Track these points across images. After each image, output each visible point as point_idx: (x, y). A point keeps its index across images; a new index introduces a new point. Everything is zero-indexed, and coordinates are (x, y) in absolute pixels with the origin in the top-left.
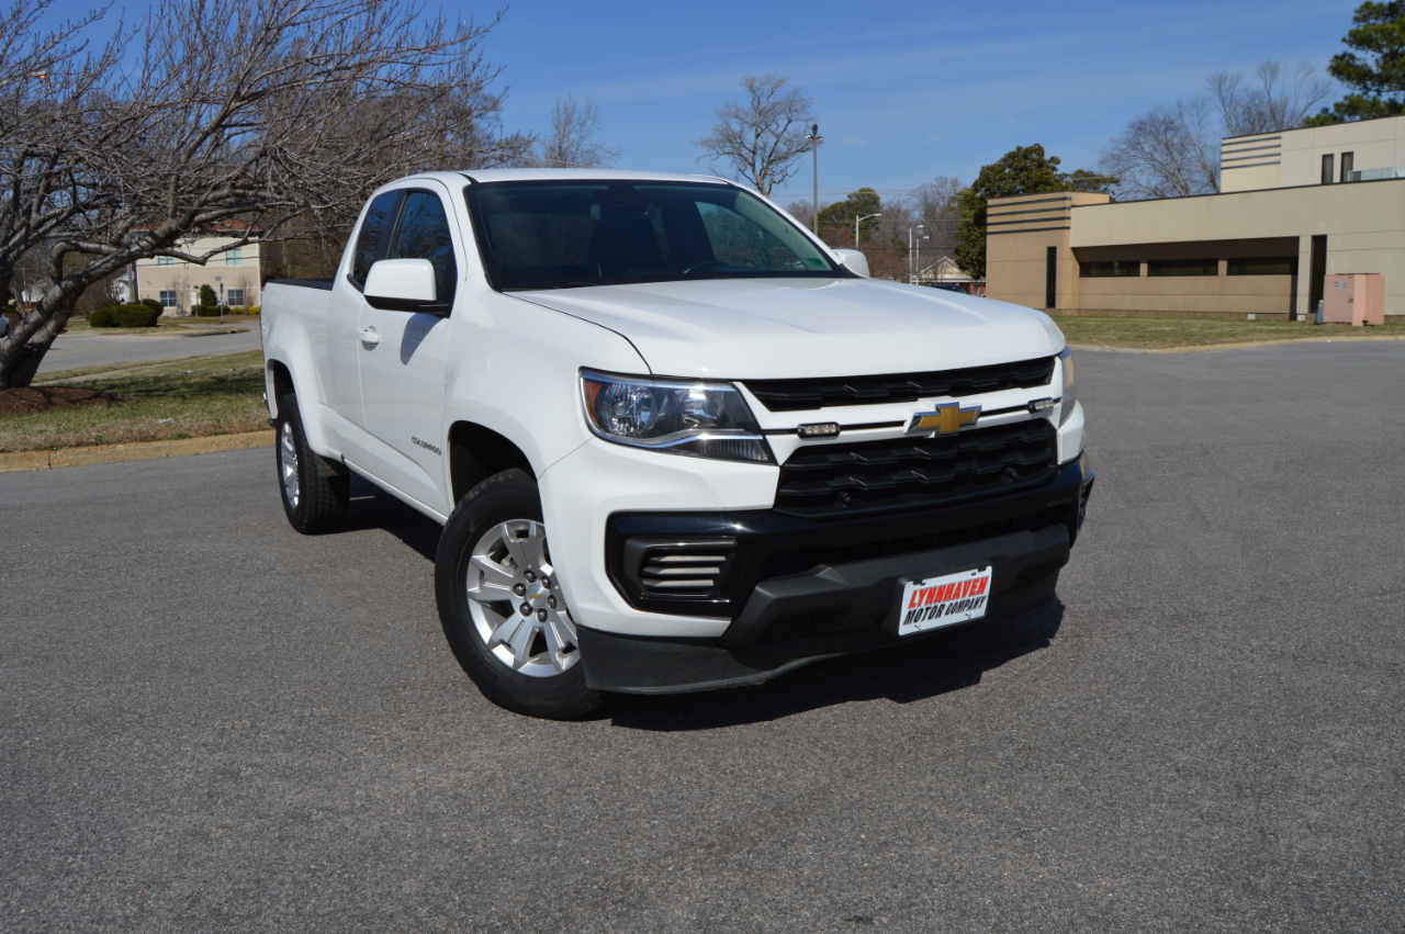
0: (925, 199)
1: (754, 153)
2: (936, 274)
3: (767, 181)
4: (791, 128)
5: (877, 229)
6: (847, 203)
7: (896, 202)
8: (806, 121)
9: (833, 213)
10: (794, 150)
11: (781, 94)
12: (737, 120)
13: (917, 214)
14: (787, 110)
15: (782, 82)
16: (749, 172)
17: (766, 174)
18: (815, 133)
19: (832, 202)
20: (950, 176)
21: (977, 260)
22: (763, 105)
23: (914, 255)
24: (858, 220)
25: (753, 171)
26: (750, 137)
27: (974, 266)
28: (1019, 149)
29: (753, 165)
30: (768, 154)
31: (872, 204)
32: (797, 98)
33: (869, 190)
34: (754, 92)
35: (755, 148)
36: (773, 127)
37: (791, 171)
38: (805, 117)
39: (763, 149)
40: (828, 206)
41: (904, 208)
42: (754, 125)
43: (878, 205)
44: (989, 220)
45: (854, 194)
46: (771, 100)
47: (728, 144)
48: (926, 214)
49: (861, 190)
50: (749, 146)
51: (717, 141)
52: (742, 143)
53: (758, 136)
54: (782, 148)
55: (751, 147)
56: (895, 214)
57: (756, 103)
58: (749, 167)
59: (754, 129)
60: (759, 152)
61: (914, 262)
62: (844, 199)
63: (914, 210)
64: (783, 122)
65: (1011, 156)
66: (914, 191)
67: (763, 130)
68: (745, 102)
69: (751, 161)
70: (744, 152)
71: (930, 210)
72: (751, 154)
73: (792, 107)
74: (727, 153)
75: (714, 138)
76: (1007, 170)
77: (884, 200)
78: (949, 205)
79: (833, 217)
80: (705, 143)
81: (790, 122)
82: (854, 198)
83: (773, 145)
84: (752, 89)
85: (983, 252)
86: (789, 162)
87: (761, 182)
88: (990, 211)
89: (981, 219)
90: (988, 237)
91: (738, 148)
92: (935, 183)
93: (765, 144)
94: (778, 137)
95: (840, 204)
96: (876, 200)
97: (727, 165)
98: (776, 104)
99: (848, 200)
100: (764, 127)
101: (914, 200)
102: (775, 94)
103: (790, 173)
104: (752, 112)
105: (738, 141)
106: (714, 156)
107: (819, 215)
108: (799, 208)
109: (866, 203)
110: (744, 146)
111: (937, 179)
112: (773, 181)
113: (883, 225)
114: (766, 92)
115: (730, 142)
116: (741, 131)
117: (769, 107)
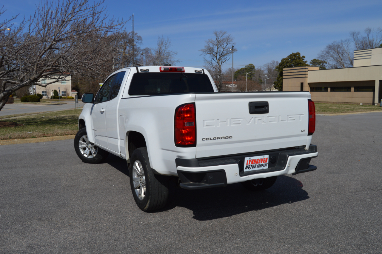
0: (268, 67)
1: (217, 54)
2: (271, 90)
4: (227, 46)
5: (254, 76)
6: (245, 68)
7: (260, 68)
9: (241, 71)
10: (229, 52)
11: (225, 36)
12: (212, 44)
13: (266, 72)
14: (227, 41)
15: (225, 33)
16: (215, 59)
17: (220, 60)
18: (233, 48)
20: (276, 61)
21: (280, 86)
22: (219, 39)
23: (264, 84)
24: (247, 73)
25: (216, 59)
26: (215, 49)
27: (279, 88)
28: (293, 53)
29: (216, 57)
30: (221, 54)
32: (229, 37)
33: (252, 64)
35: (217, 52)
36: (222, 46)
37: (227, 59)
38: (232, 43)
39: (219, 52)
40: (239, 69)
41: (262, 69)
42: (217, 45)
43: (254, 69)
44: (284, 74)
46: (222, 38)
47: (209, 51)
50: (215, 51)
51: (206, 50)
53: (218, 48)
54: (225, 52)
55: (216, 52)
56: (260, 71)
57: (217, 39)
58: (215, 57)
59: (217, 46)
60: (218, 53)
61: (264, 86)
62: (244, 67)
63: (265, 70)
64: (225, 44)
65: (291, 55)
66: (265, 65)
67: (219, 47)
68: (214, 38)
69: (216, 56)
70: (214, 53)
71: (270, 71)
72: (216, 54)
73: (228, 40)
74: (209, 54)
76: (289, 60)
77: (256, 68)
78: (275, 69)
79: (241, 72)
80: (202, 50)
81: (227, 44)
82: (247, 67)
83: (222, 51)
84: (216, 35)
85: (282, 83)
86: (227, 56)
87: (219, 62)
88: (284, 72)
89: (281, 74)
90: (283, 79)
91: (212, 52)
92: (271, 62)
93: (220, 51)
94: (224, 49)
95: (243, 68)
96: (253, 67)
97: (208, 57)
98: (223, 39)
99: (245, 67)
100: (220, 46)
101: (265, 67)
102: (223, 36)
103: (227, 60)
104: (216, 41)
105: (212, 50)
106: (205, 54)
107: (237, 72)
108: (231, 69)
109: (251, 68)
110: (214, 51)
111: (272, 61)
112: (222, 62)
113: (255, 75)
114: (221, 36)
115: (210, 50)
116: (213, 47)
117: (221, 40)
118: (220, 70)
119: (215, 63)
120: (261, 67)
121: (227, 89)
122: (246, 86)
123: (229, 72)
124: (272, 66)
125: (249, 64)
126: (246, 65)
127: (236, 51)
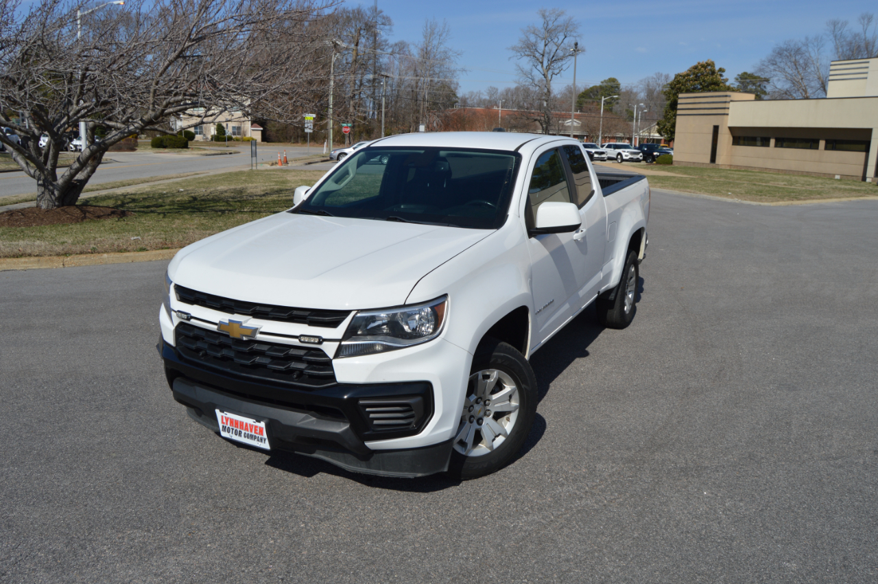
0: (648, 86)
1: (543, 56)
2: (650, 133)
3: (550, 72)
4: (566, 41)
5: (617, 103)
6: (600, 86)
7: (630, 87)
8: (575, 37)
9: (591, 92)
10: (568, 54)
11: (561, 20)
12: (533, 35)
13: (642, 95)
14: (565, 30)
15: (562, 13)
16: (539, 67)
17: (549, 69)
18: (576, 48)
19: (591, 86)
20: (664, 73)
21: (670, 131)
22: (550, 26)
23: (637, 122)
24: (603, 99)
25: (542, 66)
26: (541, 46)
27: (668, 134)
28: (700, 63)
29: (542, 63)
30: (551, 57)
31: (616, 89)
32: (571, 23)
33: (614, 79)
34: (545, 18)
35: (544, 52)
36: (556, 40)
37: (564, 67)
38: (575, 34)
39: (549, 53)
40: (589, 88)
41: (635, 90)
42: (544, 38)
43: (619, 90)
44: (679, 107)
45: (605, 81)
46: (555, 23)
47: (527, 50)
48: (647, 96)
49: (609, 79)
50: (540, 51)
51: (521, 47)
52: (536, 49)
53: (546, 45)
54: (560, 53)
55: (541, 52)
56: (630, 94)
57: (545, 25)
58: (539, 64)
59: (544, 41)
60: (546, 55)
61: (637, 126)
62: (598, 83)
63: (640, 92)
65: (696, 68)
66: (641, 81)
67: (549, 42)
68: (539, 23)
69: (541, 60)
70: (537, 55)
71: (650, 93)
72: (541, 56)
73: (567, 28)
74: (528, 55)
75: (520, 45)
76: (692, 76)
79: (591, 94)
80: (514, 49)
81: (565, 37)
82: (605, 84)
83: (555, 51)
84: (544, 16)
85: (674, 126)
86: (564, 62)
87: (546, 73)
88: (679, 101)
89: (674, 106)
90: (678, 117)
91: (534, 53)
92: (655, 76)
93: (550, 51)
94: (558, 46)
95: (596, 87)
96: (618, 86)
97: (526, 63)
98: (558, 26)
99: (601, 84)
100: (550, 40)
101: (641, 86)
102: (558, 20)
103: (564, 69)
104: (543, 30)
105: (534, 48)
106: (519, 57)
107: (583, 93)
108: (571, 88)
109: (612, 88)
110: (537, 51)
111: (656, 74)
112: (553, 74)
113: (620, 101)
114: (553, 19)
115: (529, 48)
116: (536, 42)
117: (553, 28)
118: (549, 91)
119: (538, 75)
120: (633, 86)
121: (560, 128)
122: (599, 124)
123: (568, 93)
124: (655, 84)
125: (609, 77)
126: (603, 81)
127: (583, 51)
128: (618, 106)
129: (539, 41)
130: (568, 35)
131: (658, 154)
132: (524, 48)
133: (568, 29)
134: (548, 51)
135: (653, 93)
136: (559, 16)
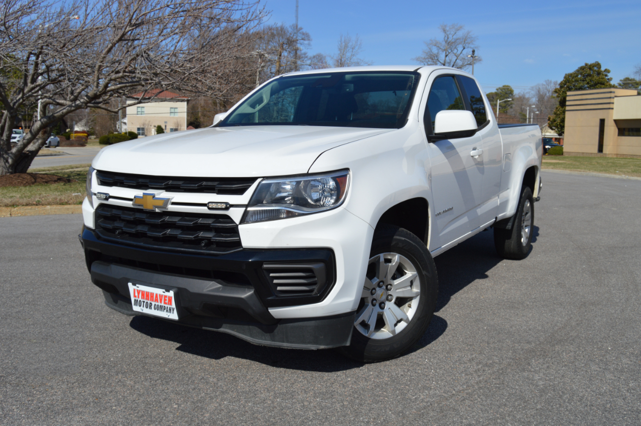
0: (539, 91)
4: (464, 52)
5: (511, 107)
6: (496, 93)
7: (522, 93)
10: (466, 63)
11: (460, 34)
12: (435, 47)
13: (534, 100)
14: (463, 43)
15: (461, 28)
18: (473, 54)
21: (560, 125)
22: (450, 39)
23: (529, 122)
24: (498, 102)
26: (442, 57)
27: (558, 128)
28: (586, 65)
31: (509, 94)
32: (468, 36)
33: (508, 86)
34: (445, 33)
35: (445, 62)
36: (455, 51)
38: (472, 46)
41: (527, 96)
42: (445, 50)
43: (512, 95)
44: (567, 103)
45: (500, 88)
46: (454, 37)
47: (430, 60)
48: (539, 100)
49: (504, 86)
50: (441, 61)
51: (424, 58)
52: (438, 59)
53: (446, 56)
54: (459, 63)
56: (522, 99)
57: (446, 38)
59: (445, 52)
63: (532, 97)
64: (460, 48)
65: (582, 68)
66: (532, 87)
67: (449, 53)
68: (440, 36)
71: (541, 98)
75: (423, 56)
76: (579, 76)
77: (516, 92)
78: (552, 94)
81: (464, 49)
82: (500, 91)
83: (455, 60)
84: (445, 31)
85: (563, 121)
88: (568, 98)
89: (563, 103)
90: (567, 113)
92: (544, 83)
93: (451, 61)
94: (457, 57)
95: (492, 93)
96: (511, 91)
98: (457, 39)
99: (496, 91)
100: (450, 51)
101: (533, 92)
102: (457, 33)
104: (444, 43)
105: (436, 58)
109: (506, 93)
110: (439, 61)
111: (546, 81)
113: (514, 106)
114: (452, 32)
116: (438, 53)
117: (453, 41)
120: (525, 92)
124: (545, 91)
125: (504, 85)
126: (498, 88)
127: (480, 60)
128: (511, 110)
129: (440, 52)
130: (466, 47)
131: (550, 147)
132: (428, 58)
133: (466, 42)
134: (449, 61)
135: (544, 98)
136: (458, 30)
